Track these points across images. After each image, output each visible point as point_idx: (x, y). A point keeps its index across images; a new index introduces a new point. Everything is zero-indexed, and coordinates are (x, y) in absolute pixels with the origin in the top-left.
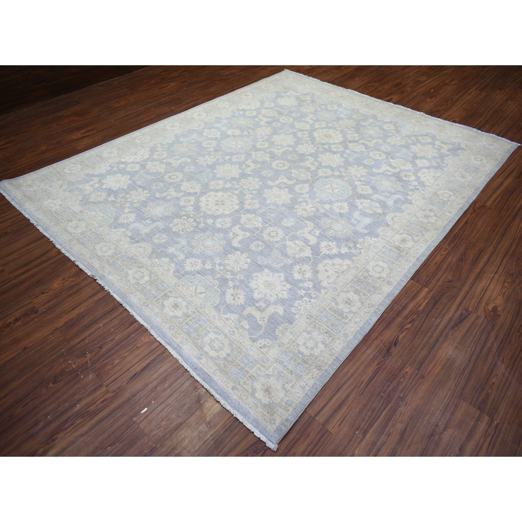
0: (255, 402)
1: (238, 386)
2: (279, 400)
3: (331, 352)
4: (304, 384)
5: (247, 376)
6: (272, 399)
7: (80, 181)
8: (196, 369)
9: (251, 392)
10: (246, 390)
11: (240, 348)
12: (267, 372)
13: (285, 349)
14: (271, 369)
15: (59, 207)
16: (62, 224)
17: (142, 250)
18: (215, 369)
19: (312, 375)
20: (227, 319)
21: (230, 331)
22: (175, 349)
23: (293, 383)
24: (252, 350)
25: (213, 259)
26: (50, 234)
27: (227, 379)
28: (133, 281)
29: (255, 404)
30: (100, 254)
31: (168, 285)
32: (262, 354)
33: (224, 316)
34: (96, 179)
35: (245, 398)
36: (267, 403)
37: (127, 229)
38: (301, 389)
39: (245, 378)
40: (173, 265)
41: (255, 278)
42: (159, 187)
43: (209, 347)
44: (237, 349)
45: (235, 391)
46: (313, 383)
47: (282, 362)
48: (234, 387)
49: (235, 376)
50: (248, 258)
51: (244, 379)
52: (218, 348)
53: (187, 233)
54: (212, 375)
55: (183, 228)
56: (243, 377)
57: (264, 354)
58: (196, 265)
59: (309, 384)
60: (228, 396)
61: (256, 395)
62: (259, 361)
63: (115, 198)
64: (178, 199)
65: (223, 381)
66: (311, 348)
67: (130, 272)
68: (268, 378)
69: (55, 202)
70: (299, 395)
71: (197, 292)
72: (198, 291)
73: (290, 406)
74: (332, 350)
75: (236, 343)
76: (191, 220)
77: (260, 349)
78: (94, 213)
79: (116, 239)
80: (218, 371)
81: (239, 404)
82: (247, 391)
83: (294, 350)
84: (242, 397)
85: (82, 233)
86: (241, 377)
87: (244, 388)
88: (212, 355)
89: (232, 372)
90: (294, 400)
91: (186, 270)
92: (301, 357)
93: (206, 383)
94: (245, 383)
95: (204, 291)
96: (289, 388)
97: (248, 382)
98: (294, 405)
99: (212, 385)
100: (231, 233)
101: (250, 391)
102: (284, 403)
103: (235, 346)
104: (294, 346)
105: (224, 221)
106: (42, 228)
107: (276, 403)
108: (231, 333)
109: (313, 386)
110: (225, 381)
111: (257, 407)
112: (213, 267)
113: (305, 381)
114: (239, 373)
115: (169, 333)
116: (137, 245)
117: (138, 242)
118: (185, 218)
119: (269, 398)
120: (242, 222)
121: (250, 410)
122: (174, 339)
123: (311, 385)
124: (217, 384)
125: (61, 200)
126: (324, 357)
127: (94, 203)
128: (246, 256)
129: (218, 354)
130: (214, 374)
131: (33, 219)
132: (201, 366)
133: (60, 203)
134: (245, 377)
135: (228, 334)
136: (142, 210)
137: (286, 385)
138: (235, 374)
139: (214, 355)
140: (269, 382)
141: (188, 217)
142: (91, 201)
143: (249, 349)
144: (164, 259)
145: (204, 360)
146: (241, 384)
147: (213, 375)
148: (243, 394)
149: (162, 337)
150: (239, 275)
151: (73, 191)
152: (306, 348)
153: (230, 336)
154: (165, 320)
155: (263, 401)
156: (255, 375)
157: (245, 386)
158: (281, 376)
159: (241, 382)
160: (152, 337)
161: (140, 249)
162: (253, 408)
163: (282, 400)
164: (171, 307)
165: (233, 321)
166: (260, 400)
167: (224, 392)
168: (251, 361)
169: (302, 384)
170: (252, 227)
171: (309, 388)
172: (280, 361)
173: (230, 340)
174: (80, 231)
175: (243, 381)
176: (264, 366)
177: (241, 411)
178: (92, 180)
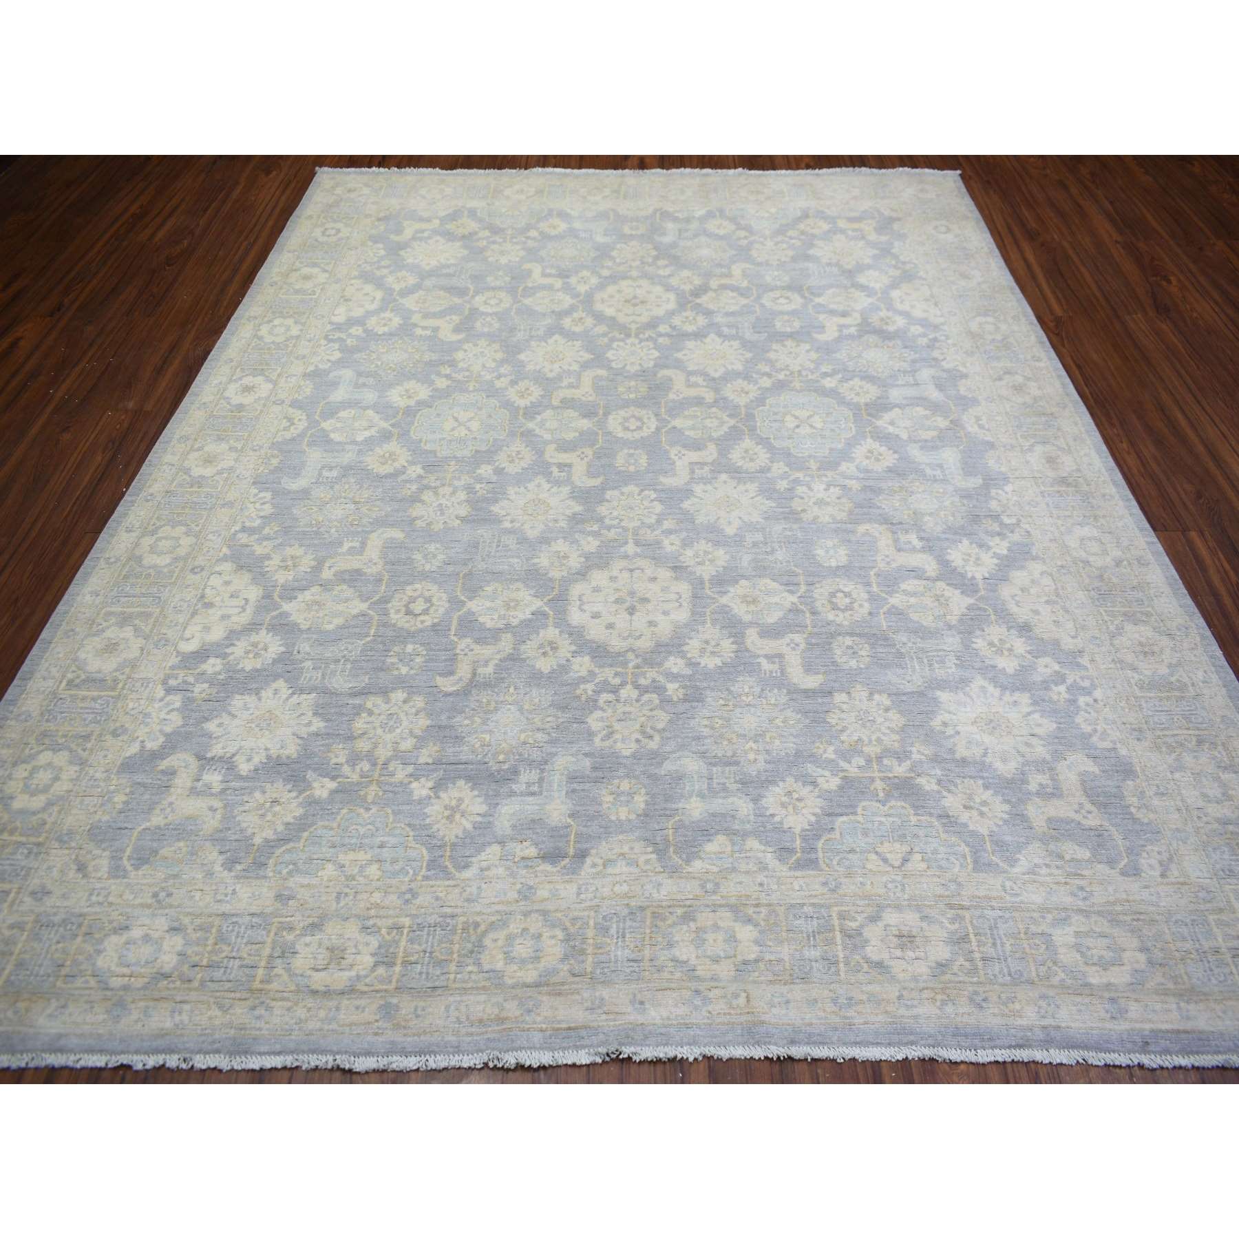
7: (126, 803)
8: (1146, 1044)
11: (1140, 913)
13: (1196, 838)
15: (177, 941)
16: (274, 986)
17: (621, 868)
18: (1174, 1006)
20: (1032, 872)
21: (1073, 895)
22: (1047, 1043)
24: (1159, 896)
25: (812, 755)
26: (278, 1047)
27: (1216, 1001)
28: (725, 970)
30: (530, 975)
31: (813, 905)
33: (1017, 870)
34: (182, 761)
37: (501, 843)
40: (753, 843)
41: (950, 731)
42: (418, 660)
43: (1094, 968)
44: (1138, 920)
47: (1232, 871)
50: (871, 694)
52: (1111, 954)
53: (667, 734)
54: (1189, 1025)
55: (638, 727)
57: (1185, 883)
58: (798, 800)
62: (1201, 907)
63: (333, 778)
64: (514, 658)
65: (1220, 1014)
67: (684, 952)
69: (136, 933)
71: (897, 864)
72: (896, 859)
75: (1119, 908)
76: (628, 692)
77: (1165, 881)
78: (330, 870)
79: (513, 895)
80: (1184, 1005)
83: (1210, 826)
85: (385, 958)
88: (1125, 980)
89: (1199, 979)
91: (797, 830)
95: (906, 848)
100: (764, 662)
103: (1128, 918)
105: (707, 642)
106: (218, 1051)
108: (1081, 894)
112: (841, 774)
114: (1211, 970)
115: (991, 1019)
116: (594, 865)
117: (582, 855)
118: (605, 697)
120: (747, 618)
122: (1019, 1022)
124: (1222, 1034)
125: (148, 912)
127: (283, 840)
128: (865, 694)
129: (1127, 968)
131: (137, 1052)
132: (1148, 1026)
133: (162, 923)
135: (1080, 903)
136: (463, 758)
138: (1210, 980)
139: (1127, 978)
141: (615, 691)
142: (267, 840)
143: (1154, 899)
144: (711, 847)
145: (1134, 1010)
147: (1191, 1022)
149: (987, 1044)
150: (914, 750)
151: (156, 852)
152: (1217, 803)
153: (1088, 903)
154: (939, 997)
160: (962, 1067)
161: (617, 871)
164: (898, 953)
165: (1047, 866)
168: (1188, 920)
170: (781, 614)
172: (1223, 871)
173: (1099, 913)
174: (368, 960)
176: (1220, 911)
178: (172, 773)
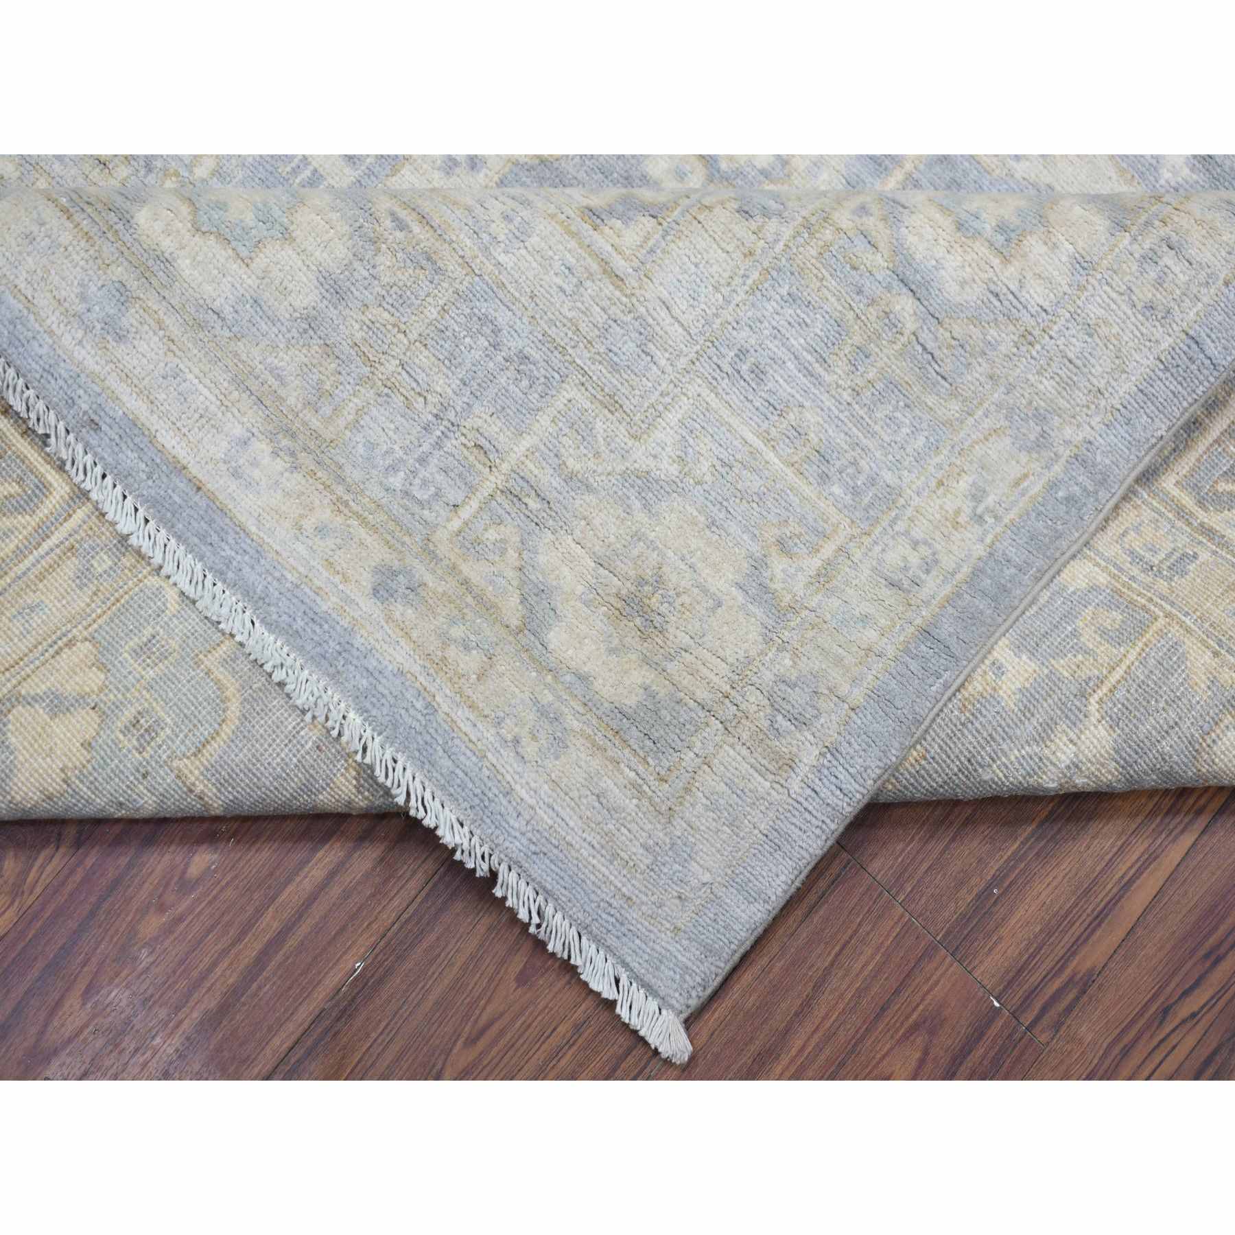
0: (546, 697)
1: (421, 571)
2: (719, 674)
3: (1159, 282)
4: (914, 559)
5: (487, 488)
6: (672, 667)
8: (95, 426)
9: (515, 622)
10: (479, 599)
11: (423, 219)
12: (640, 458)
13: (787, 232)
14: (665, 434)
18: (238, 431)
19: (977, 495)
23: (828, 550)
24: (521, 235)
27: (340, 505)
29: (543, 712)
32: (609, 289)
35: (470, 662)
36: (630, 702)
38: (885, 592)
39: (475, 504)
44: (401, 226)
45: (398, 609)
46: (980, 550)
47: (758, 372)
48: (394, 574)
49: (396, 481)
51: (466, 513)
52: (249, 218)
54: (220, 484)
56: (454, 495)
57: (618, 279)
59: (948, 562)
60: (346, 648)
61: (556, 637)
62: (582, 356)
65: (308, 524)
66: (1001, 228)
68: (646, 506)
70: (871, 635)
73: (800, 722)
74: (1168, 259)
80: (261, 448)
81: (431, 709)
82: (487, 607)
83: (860, 244)
84: (452, 652)
86: (438, 495)
87: (465, 582)
88: (208, 289)
89: (372, 446)
90: (836, 675)
92: (910, 325)
93: (179, 538)
94: (470, 544)
96: (799, 589)
97: (492, 535)
98: (830, 723)
99: (228, 562)
101: (512, 610)
102: (754, 697)
104: (863, 210)
107: (702, 694)
109: (977, 572)
110: (321, 530)
111: (560, 743)
113: (917, 533)
114: (422, 461)
119: (646, 661)
121: (507, 762)
123: (966, 570)
126: (1090, 330)
130: (236, 474)
134: (472, 489)
137: (778, 565)
138: (393, 469)
139: (220, 294)
140: (652, 546)
143: (500, 229)
146: (443, 550)
147: (233, 485)
148: (457, 632)
152: (960, 226)
155: (605, 687)
156: (548, 480)
157: (473, 571)
158: (742, 496)
159: (442, 535)
162: (530, 749)
163: (742, 673)
166: (583, 678)
167: (314, 618)
168: (513, 344)
169: (893, 558)
171: (947, 589)
172: (742, 353)
175: (456, 524)
176: (612, 404)
177: (446, 763)
